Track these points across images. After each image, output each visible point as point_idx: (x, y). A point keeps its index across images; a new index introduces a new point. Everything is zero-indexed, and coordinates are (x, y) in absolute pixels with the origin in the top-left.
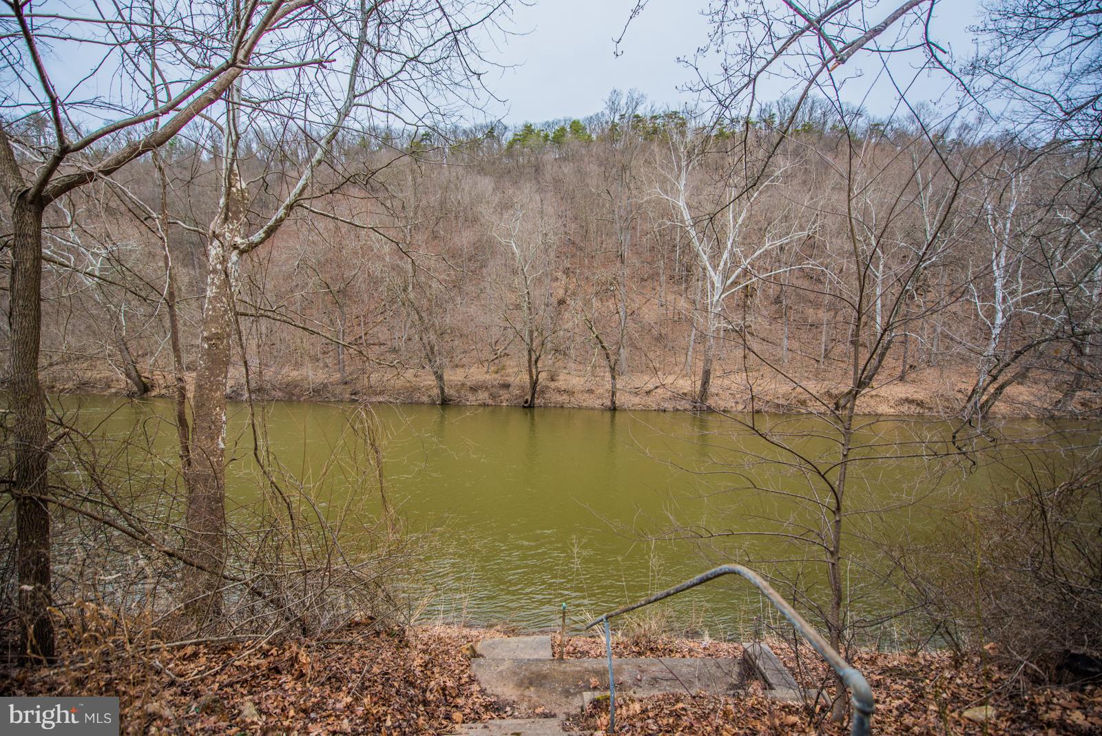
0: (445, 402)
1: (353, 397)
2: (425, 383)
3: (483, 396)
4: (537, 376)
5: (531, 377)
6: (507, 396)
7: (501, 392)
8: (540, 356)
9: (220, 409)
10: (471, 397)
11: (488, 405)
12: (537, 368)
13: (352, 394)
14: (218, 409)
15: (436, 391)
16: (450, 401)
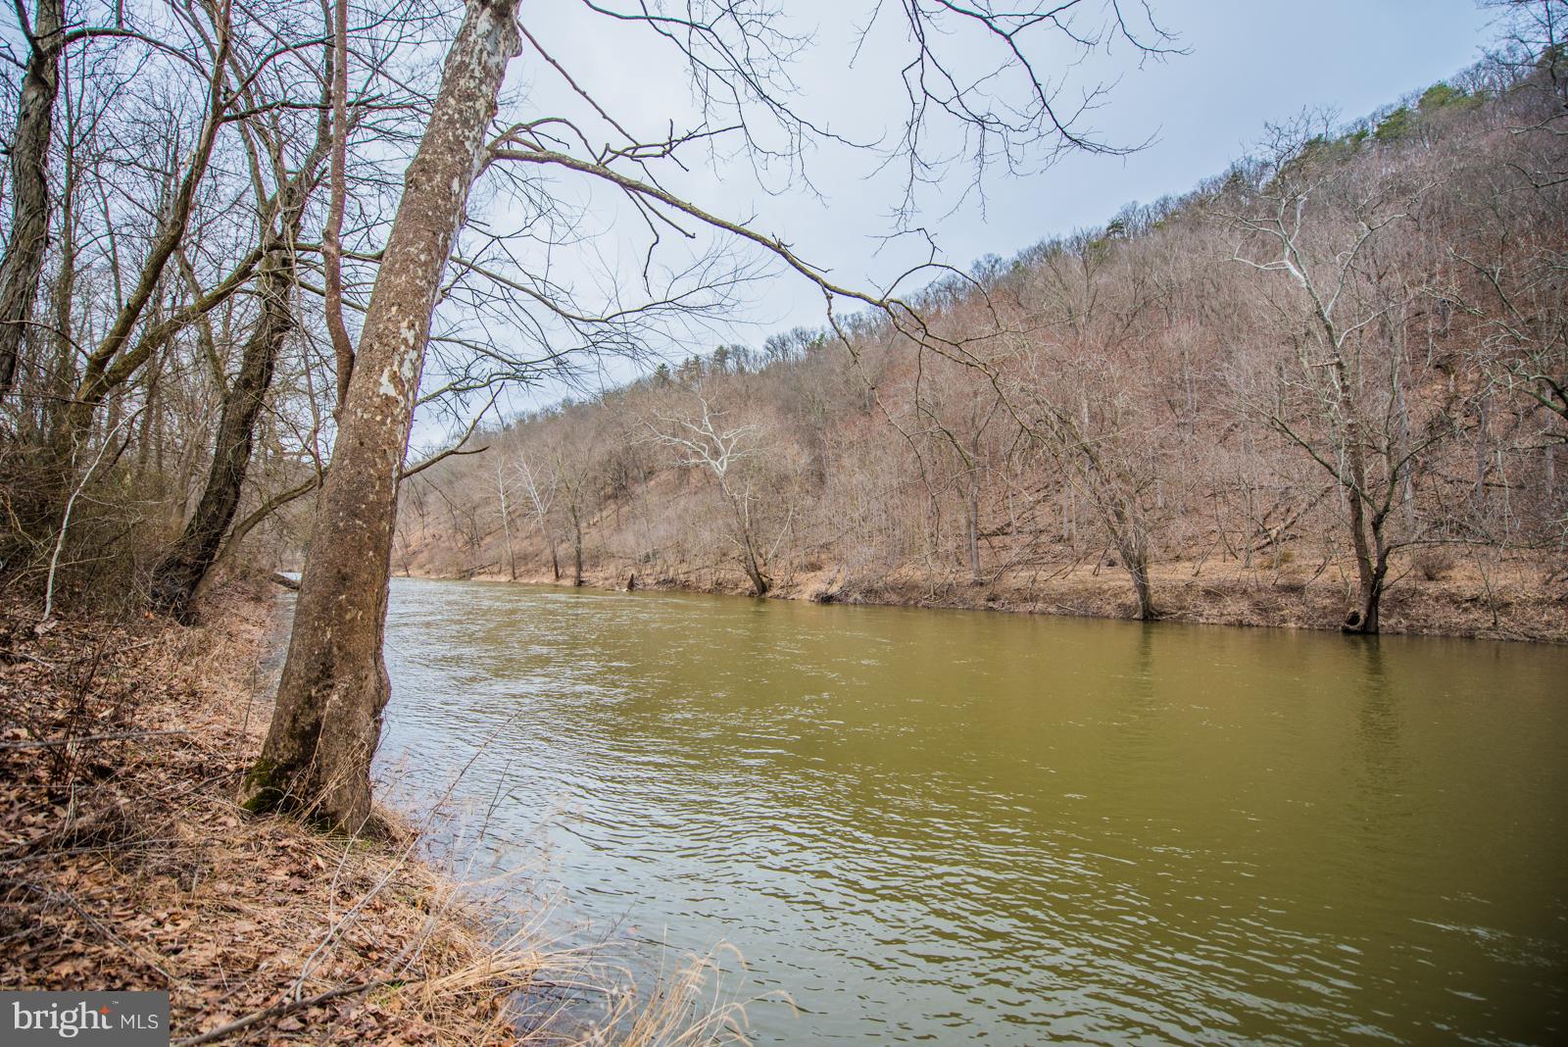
0: (1151, 616)
1: (991, 604)
2: (1112, 584)
3: (1237, 607)
4: (1382, 560)
5: (1363, 561)
6: (1296, 611)
7: (1282, 601)
8: (1386, 509)
9: (400, 310)
10: (1209, 610)
11: (1250, 625)
12: (1379, 540)
13: (989, 600)
14: (394, 309)
15: (1133, 598)
16: (1161, 614)
